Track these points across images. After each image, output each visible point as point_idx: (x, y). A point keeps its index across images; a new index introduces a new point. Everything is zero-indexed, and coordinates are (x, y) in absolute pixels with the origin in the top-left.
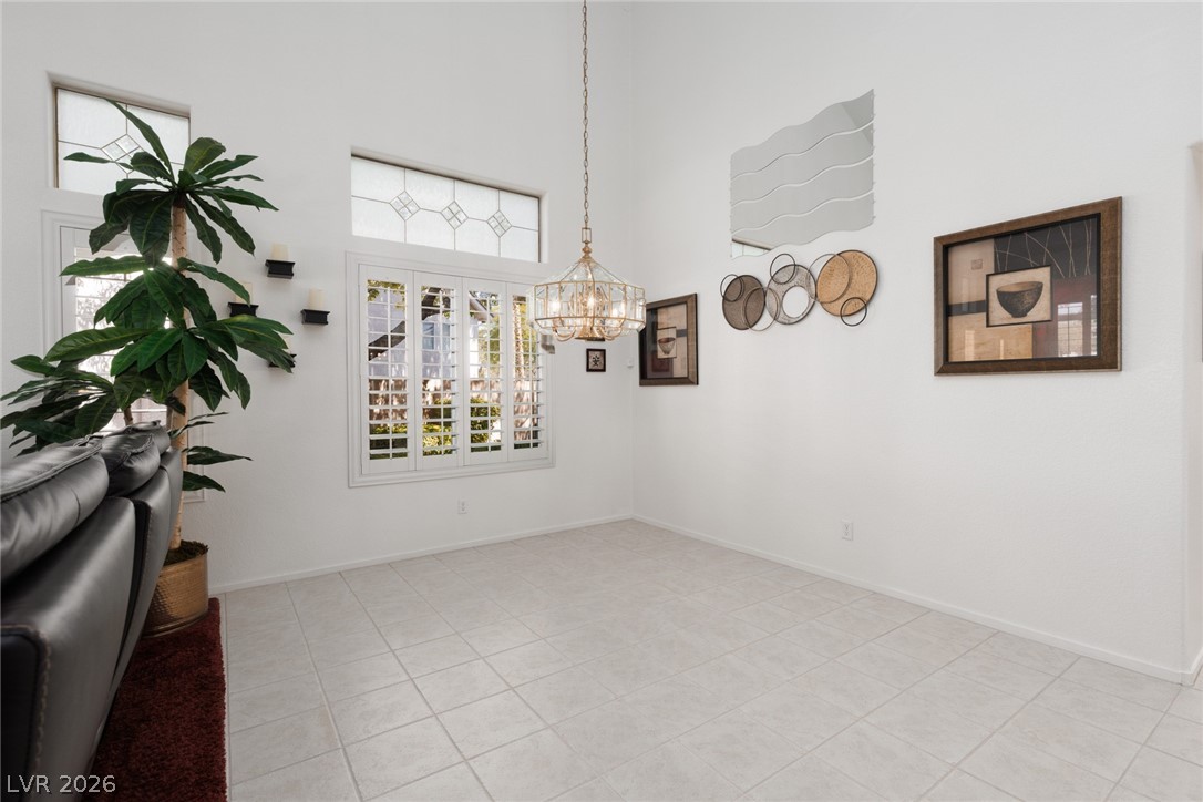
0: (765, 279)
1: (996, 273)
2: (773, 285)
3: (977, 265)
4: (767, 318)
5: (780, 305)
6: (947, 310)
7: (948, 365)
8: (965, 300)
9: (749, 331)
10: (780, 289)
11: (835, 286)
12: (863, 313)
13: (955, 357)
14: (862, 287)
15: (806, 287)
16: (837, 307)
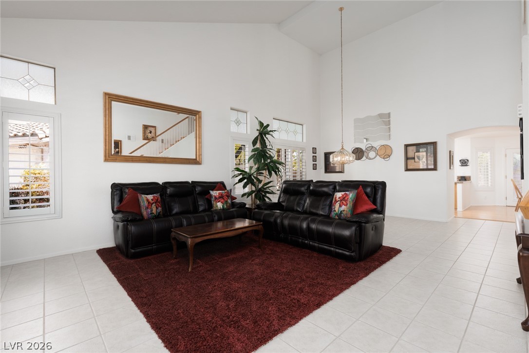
0: (364, 149)
1: (416, 152)
2: (366, 151)
3: (413, 151)
4: (364, 158)
5: (368, 155)
6: (407, 158)
7: (407, 170)
8: (410, 157)
9: (359, 161)
10: (368, 152)
11: (382, 152)
12: (388, 158)
13: (409, 167)
14: (388, 152)
15: (375, 152)
16: (383, 156)
